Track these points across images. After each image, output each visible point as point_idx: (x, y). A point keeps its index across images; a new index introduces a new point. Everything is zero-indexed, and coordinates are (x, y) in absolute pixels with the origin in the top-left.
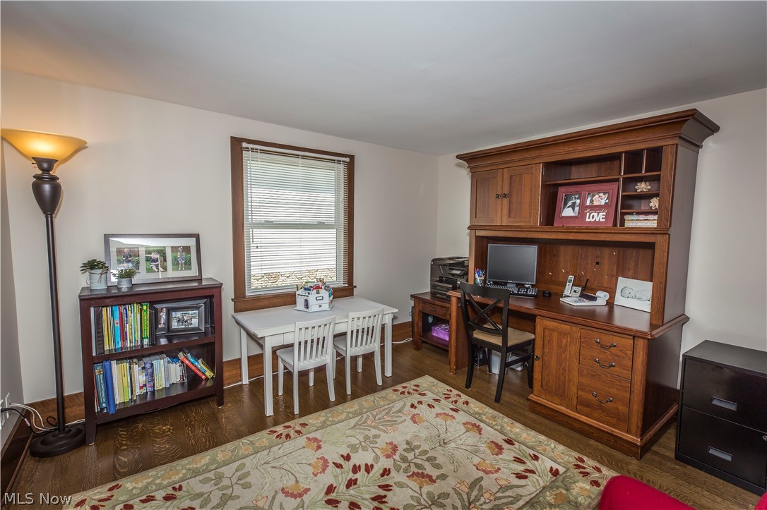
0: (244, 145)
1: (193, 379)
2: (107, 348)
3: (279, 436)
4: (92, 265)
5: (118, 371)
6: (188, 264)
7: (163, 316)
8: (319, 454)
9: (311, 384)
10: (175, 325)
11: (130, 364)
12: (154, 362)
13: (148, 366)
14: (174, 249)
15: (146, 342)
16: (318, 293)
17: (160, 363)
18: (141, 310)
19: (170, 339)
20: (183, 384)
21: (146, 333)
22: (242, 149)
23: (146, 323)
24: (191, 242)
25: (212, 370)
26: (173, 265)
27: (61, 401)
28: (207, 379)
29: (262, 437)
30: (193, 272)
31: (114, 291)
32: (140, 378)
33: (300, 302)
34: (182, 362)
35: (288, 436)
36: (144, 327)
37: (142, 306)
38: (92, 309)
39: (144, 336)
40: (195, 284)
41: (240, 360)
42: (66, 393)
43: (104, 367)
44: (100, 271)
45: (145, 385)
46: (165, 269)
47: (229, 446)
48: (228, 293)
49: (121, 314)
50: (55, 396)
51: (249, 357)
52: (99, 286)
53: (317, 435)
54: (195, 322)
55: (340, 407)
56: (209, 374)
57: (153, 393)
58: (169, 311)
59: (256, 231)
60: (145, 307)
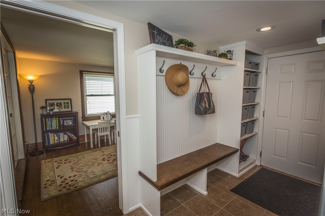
0: (84, 72)
1: (70, 139)
2: (47, 129)
3: (94, 151)
4: (42, 108)
5: (51, 135)
6: (68, 107)
7: (62, 121)
8: (103, 153)
9: (105, 141)
10: (65, 124)
11: (54, 134)
12: (60, 134)
13: (58, 135)
14: (64, 103)
15: (57, 128)
16: (107, 115)
17: (61, 134)
18: (56, 119)
19: (64, 128)
20: (68, 141)
21: (58, 125)
22: (83, 74)
23: (57, 123)
24: (69, 101)
25: (76, 137)
26: (64, 107)
27: (36, 143)
28: (75, 139)
29: (89, 151)
30: (70, 109)
31: (48, 114)
32: (56, 138)
33: (102, 118)
34: (68, 134)
35: (96, 151)
36: (57, 124)
37: (56, 118)
38: (44, 119)
39: (57, 126)
40: (71, 112)
41: (84, 135)
42: (38, 142)
43: (47, 134)
44: (45, 109)
45: (57, 140)
46: (62, 108)
47: (80, 153)
48: (80, 115)
49: (51, 120)
50: (35, 142)
51: (87, 135)
52: (45, 113)
53: (104, 151)
54: (71, 123)
55: (112, 146)
56: (75, 138)
57: (60, 142)
58: (63, 120)
59: (88, 97)
60: (57, 119)
